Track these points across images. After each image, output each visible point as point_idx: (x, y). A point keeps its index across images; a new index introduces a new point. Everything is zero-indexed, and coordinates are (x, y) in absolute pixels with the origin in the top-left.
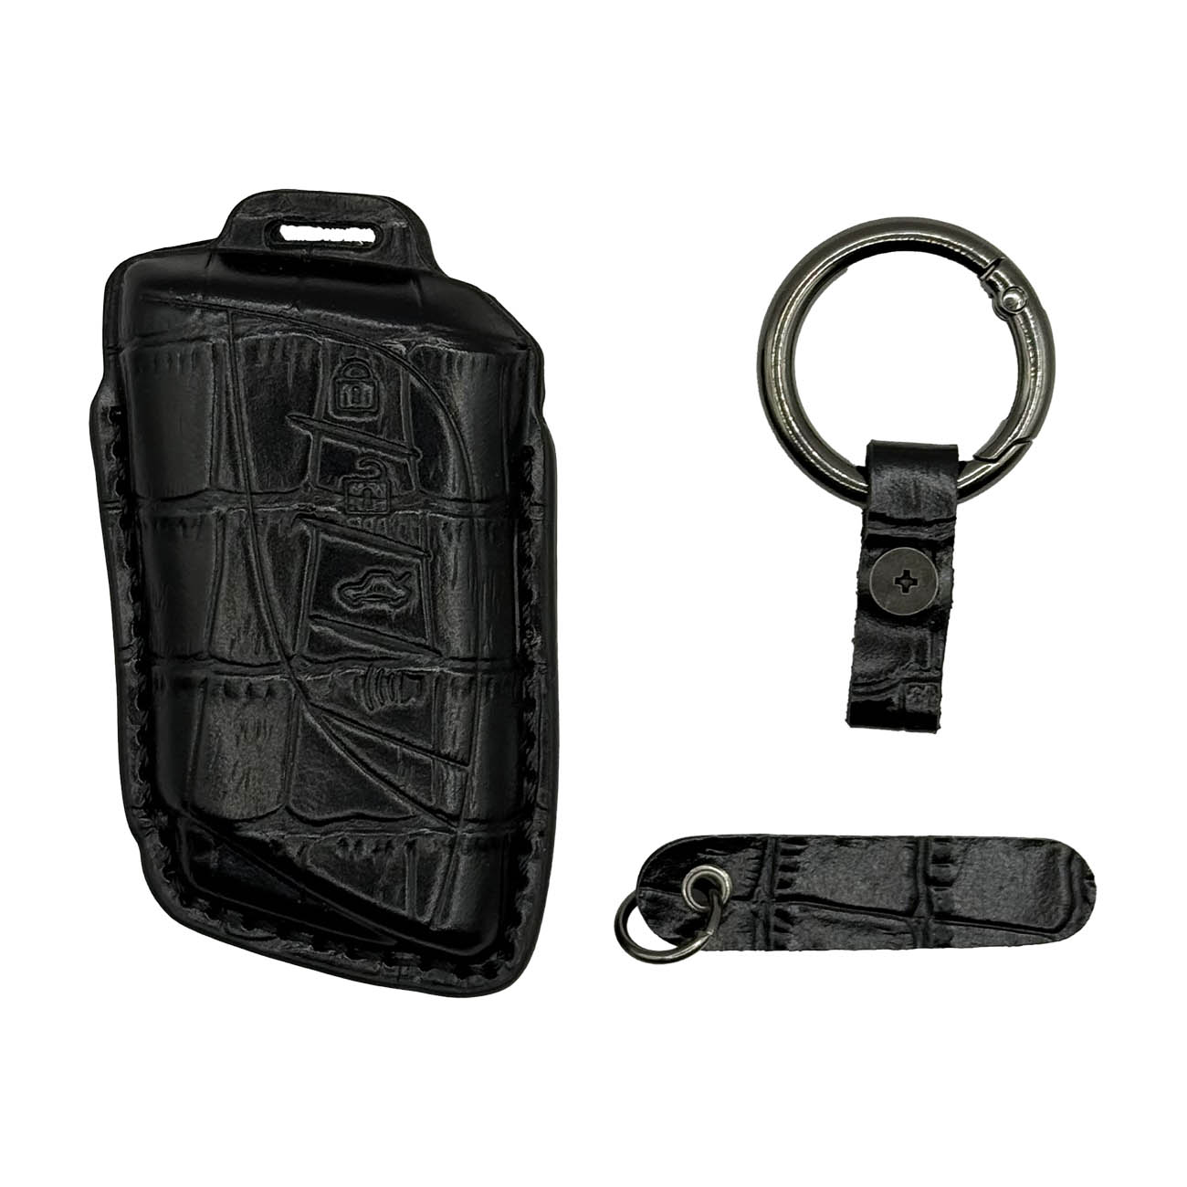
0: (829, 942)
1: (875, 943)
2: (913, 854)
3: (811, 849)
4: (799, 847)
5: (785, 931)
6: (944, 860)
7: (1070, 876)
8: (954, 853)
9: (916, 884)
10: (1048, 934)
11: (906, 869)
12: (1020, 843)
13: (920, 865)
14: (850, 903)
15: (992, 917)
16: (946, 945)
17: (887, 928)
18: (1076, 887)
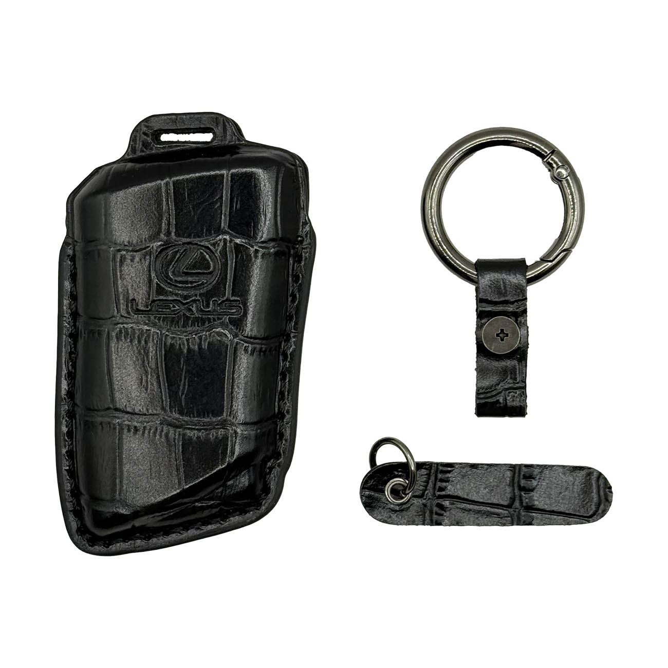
0: (466, 522)
1: (491, 522)
2: (512, 474)
3: (456, 470)
4: (449, 469)
5: (442, 515)
6: (529, 477)
7: (598, 487)
8: (535, 473)
9: (514, 490)
10: (586, 519)
11: (508, 482)
12: (571, 468)
13: (516, 480)
14: (477, 500)
15: (555, 509)
16: (530, 524)
17: (498, 514)
18: (602, 493)
